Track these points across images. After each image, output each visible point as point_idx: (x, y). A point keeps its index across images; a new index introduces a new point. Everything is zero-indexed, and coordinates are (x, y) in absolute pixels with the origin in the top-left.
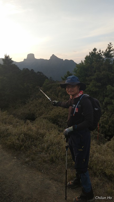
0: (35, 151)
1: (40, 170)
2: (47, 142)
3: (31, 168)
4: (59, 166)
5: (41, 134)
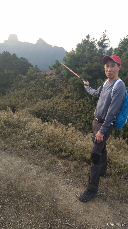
0: (16, 138)
1: (20, 156)
2: (29, 129)
3: (11, 154)
4: (40, 152)
5: (23, 121)
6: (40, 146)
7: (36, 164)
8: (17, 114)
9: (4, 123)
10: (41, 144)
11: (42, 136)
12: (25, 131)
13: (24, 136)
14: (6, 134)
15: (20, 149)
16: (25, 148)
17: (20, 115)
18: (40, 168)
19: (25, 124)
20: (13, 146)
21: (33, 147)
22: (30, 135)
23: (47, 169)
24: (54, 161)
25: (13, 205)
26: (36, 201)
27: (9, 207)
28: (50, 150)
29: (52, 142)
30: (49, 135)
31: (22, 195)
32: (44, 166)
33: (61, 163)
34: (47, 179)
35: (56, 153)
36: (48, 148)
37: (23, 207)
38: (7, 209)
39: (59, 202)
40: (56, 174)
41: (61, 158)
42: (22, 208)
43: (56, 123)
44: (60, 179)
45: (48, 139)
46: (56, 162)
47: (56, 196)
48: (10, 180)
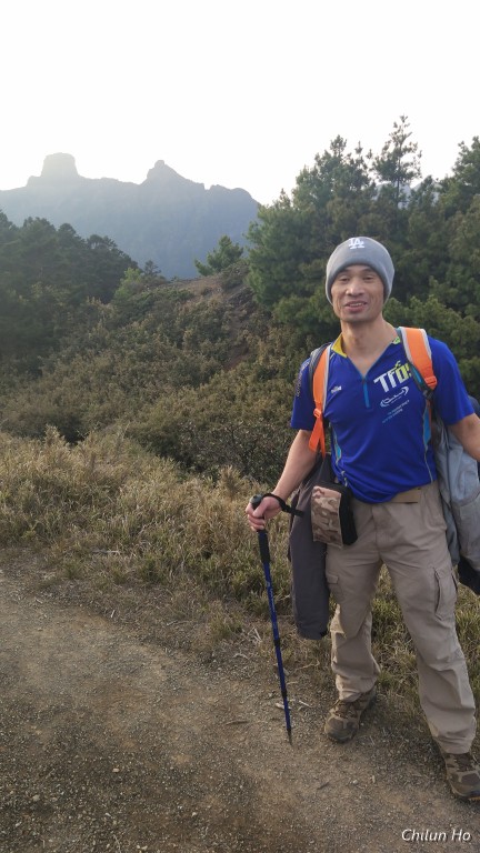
0: (83, 545)
1: (101, 613)
2: (132, 508)
3: (67, 607)
4: (178, 594)
5: (106, 479)
6: (176, 572)
7: (165, 644)
8: (83, 452)
9: (36, 490)
10: (179, 563)
11: (180, 530)
12: (118, 517)
13: (115, 535)
14: (46, 531)
15: (101, 587)
16: (120, 580)
17: (94, 457)
18: (178, 657)
19: (114, 486)
20: (72, 576)
21: (151, 577)
22: (134, 531)
23: (208, 661)
24: (233, 629)
25: (81, 809)
26: (168, 792)
27: (67, 822)
28: (216, 584)
29: (220, 552)
30: (207, 526)
31: (116, 770)
32: (197, 651)
33: (261, 634)
34: (210, 699)
35: (239, 594)
36: (206, 579)
37: (119, 817)
38: (60, 828)
39: (260, 794)
40: (245, 678)
41: (258, 615)
42: (115, 822)
43: (231, 478)
44: (260, 698)
45: (206, 542)
46: (239, 630)
47: (247, 770)
48: (65, 710)
